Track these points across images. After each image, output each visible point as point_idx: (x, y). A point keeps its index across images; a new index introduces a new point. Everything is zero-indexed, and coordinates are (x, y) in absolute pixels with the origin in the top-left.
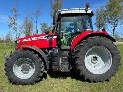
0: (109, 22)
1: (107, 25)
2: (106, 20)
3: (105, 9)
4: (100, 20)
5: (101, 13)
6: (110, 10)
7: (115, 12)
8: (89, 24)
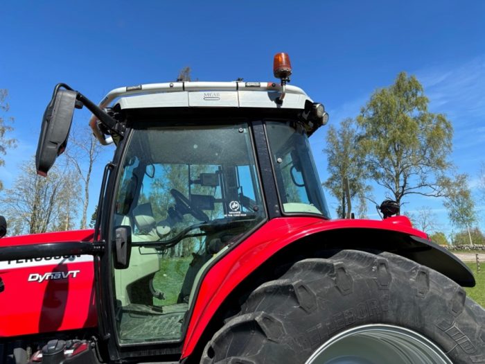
0: (377, 176)
1: (369, 188)
2: (364, 168)
3: (359, 131)
4: (343, 168)
5: (346, 143)
6: (376, 133)
7: (393, 141)
8: (299, 177)
